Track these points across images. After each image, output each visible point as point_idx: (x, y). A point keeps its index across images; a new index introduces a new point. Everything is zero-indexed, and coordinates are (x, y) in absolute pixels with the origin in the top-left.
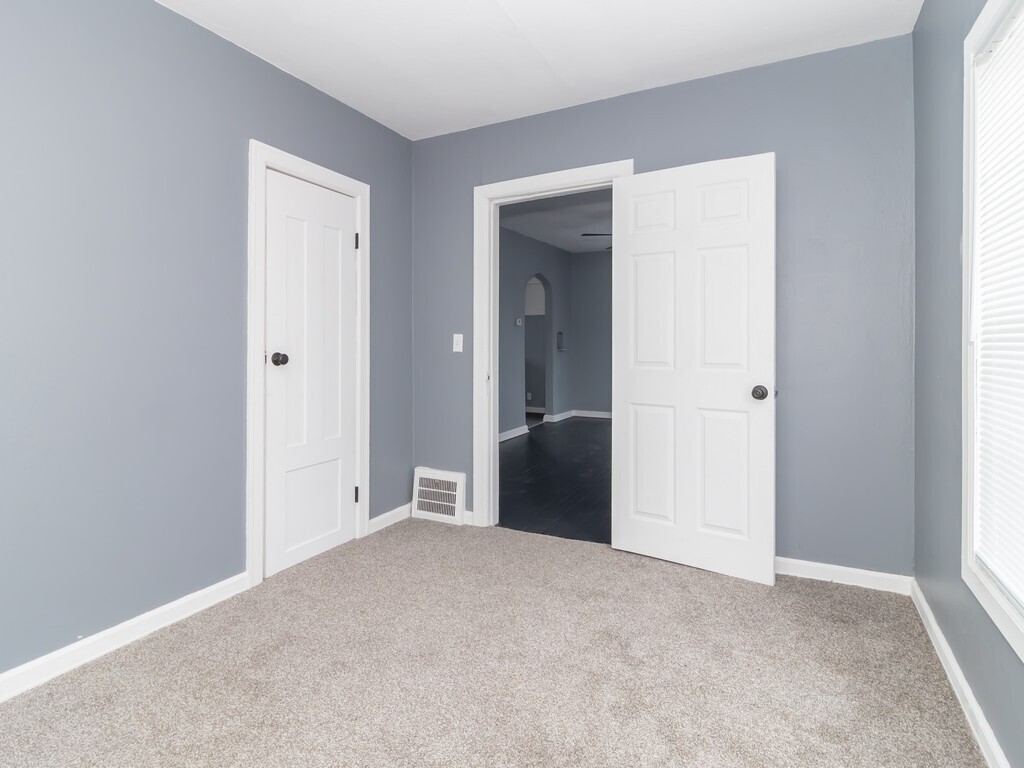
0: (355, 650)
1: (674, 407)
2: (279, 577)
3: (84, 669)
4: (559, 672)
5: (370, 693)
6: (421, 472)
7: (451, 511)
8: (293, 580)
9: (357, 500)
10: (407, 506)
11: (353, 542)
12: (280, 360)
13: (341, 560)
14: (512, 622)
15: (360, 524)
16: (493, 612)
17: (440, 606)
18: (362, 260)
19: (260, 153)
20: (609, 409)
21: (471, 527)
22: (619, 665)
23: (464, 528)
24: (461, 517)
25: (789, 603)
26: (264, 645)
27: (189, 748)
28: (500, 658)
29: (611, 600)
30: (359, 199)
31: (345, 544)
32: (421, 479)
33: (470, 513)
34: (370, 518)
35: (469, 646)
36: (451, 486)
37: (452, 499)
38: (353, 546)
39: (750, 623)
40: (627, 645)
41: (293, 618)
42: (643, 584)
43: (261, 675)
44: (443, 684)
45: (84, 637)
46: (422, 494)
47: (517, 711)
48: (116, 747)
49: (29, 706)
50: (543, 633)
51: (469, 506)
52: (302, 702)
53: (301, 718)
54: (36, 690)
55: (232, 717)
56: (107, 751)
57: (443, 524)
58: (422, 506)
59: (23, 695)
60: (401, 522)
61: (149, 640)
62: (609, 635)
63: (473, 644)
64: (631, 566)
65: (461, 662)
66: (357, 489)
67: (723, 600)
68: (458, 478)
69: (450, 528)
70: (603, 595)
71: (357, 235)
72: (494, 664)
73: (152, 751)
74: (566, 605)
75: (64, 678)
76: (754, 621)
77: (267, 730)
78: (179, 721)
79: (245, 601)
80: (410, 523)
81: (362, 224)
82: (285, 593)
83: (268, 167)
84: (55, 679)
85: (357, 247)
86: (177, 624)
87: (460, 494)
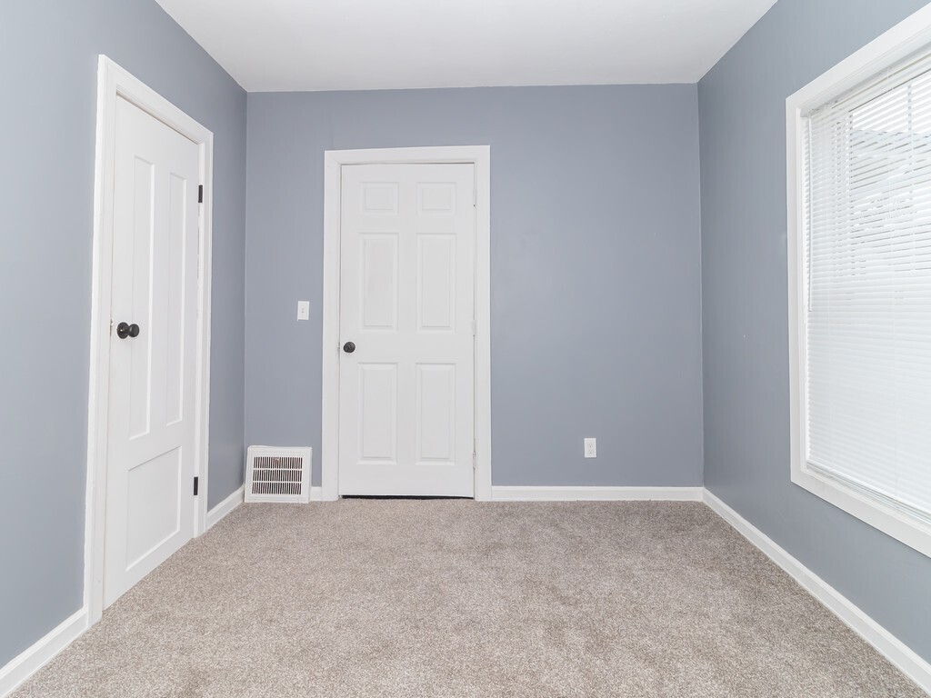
6: (256, 451)
7: (296, 490)
9: (195, 493)
10: (240, 491)
11: (192, 542)
12: (127, 331)
15: (198, 518)
18: (205, 216)
21: (318, 503)
23: (312, 505)
24: (308, 494)
30: (202, 146)
31: (185, 547)
32: (256, 459)
33: (317, 488)
34: (208, 511)
36: (297, 462)
37: (298, 476)
46: (258, 475)
51: (317, 480)
58: (257, 489)
66: (196, 480)
68: (305, 453)
71: (201, 187)
80: (246, 511)
81: (204, 174)
85: (200, 201)
87: (306, 470)
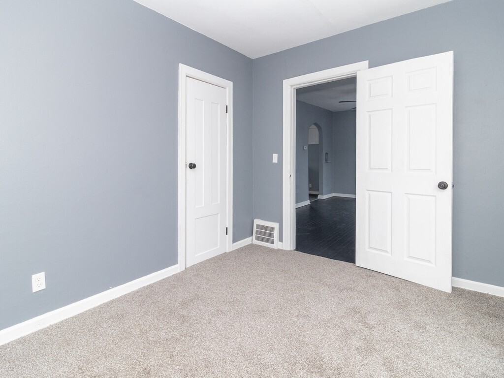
0: (227, 305)
1: (391, 192)
2: (192, 267)
3: (112, 302)
4: (329, 327)
5: (234, 327)
6: (257, 222)
7: (272, 242)
8: (198, 270)
9: (227, 234)
10: (250, 238)
11: (225, 253)
12: (192, 166)
13: (220, 262)
14: (303, 300)
15: (228, 245)
16: (294, 293)
17: (267, 288)
18: (229, 118)
19: (184, 70)
20: (355, 193)
21: (282, 250)
22: (361, 327)
23: (278, 250)
24: (276, 245)
25: (461, 303)
26: (186, 299)
27: (156, 342)
28: (298, 316)
29: (356, 293)
30: (228, 89)
31: (223, 254)
32: (257, 225)
33: (281, 243)
34: (233, 242)
35: (281, 309)
36: (272, 229)
37: (272, 236)
38: (225, 256)
39: (437, 312)
40: (365, 317)
41: (199, 287)
42: (374, 286)
43: (185, 312)
44: (269, 326)
45: (113, 288)
46: (257, 232)
47: (307, 344)
48: (126, 337)
49: (92, 315)
50: (319, 306)
51: (281, 240)
52: (204, 327)
53: (203, 335)
54: (95, 309)
55: (173, 330)
56: (122, 339)
57: (268, 248)
58: (257, 238)
59: (89, 310)
60: (247, 246)
61: (138, 291)
62: (355, 311)
63: (284, 309)
64: (367, 276)
65: (278, 317)
66: (227, 228)
67: (420, 298)
68: (276, 226)
69: (272, 250)
70: (352, 290)
71: (227, 106)
72: (294, 319)
73: (140, 341)
74: (331, 293)
75: (105, 304)
76: (439, 312)
77: (188, 338)
78: (151, 329)
79: (177, 277)
80: (252, 246)
81: (229, 100)
82: (195, 275)
83: (187, 76)
84: (102, 305)
85: (227, 112)
86: (149, 286)
87: (276, 233)
